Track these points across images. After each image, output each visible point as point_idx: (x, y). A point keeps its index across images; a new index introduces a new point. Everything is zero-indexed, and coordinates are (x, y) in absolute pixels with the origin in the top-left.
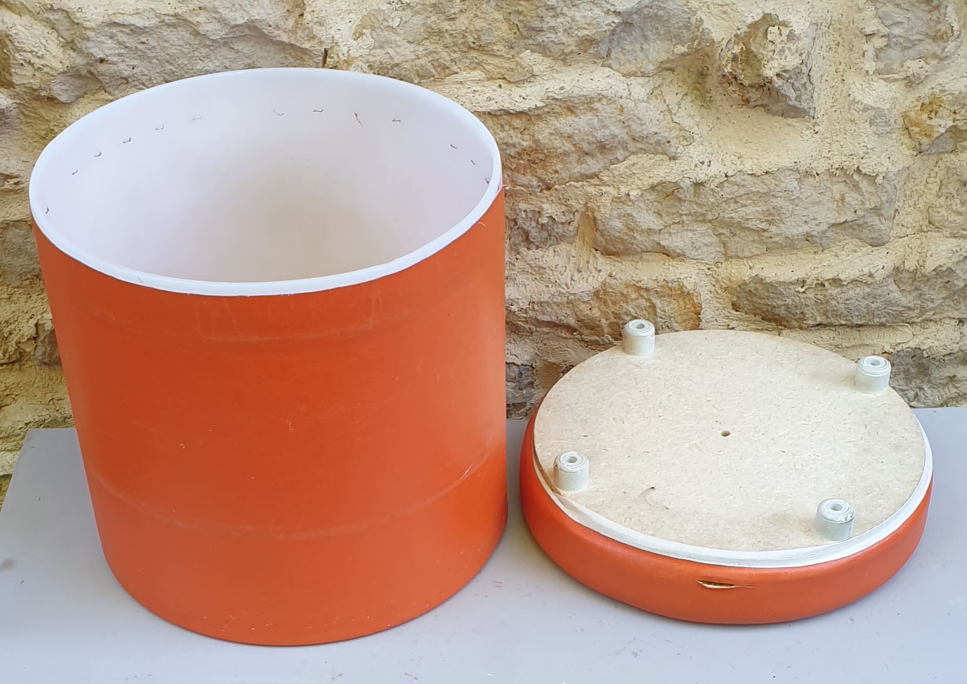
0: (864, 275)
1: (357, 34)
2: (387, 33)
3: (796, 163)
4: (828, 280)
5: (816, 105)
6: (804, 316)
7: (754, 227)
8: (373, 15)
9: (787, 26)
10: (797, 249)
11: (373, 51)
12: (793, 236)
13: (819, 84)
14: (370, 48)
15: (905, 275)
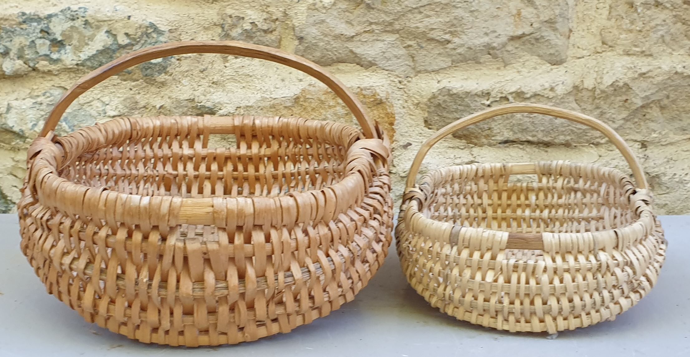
0: (545, 89)
4: (511, 93)
6: (491, 131)
7: (438, 38)
10: (480, 63)
12: (476, 47)
15: (584, 93)
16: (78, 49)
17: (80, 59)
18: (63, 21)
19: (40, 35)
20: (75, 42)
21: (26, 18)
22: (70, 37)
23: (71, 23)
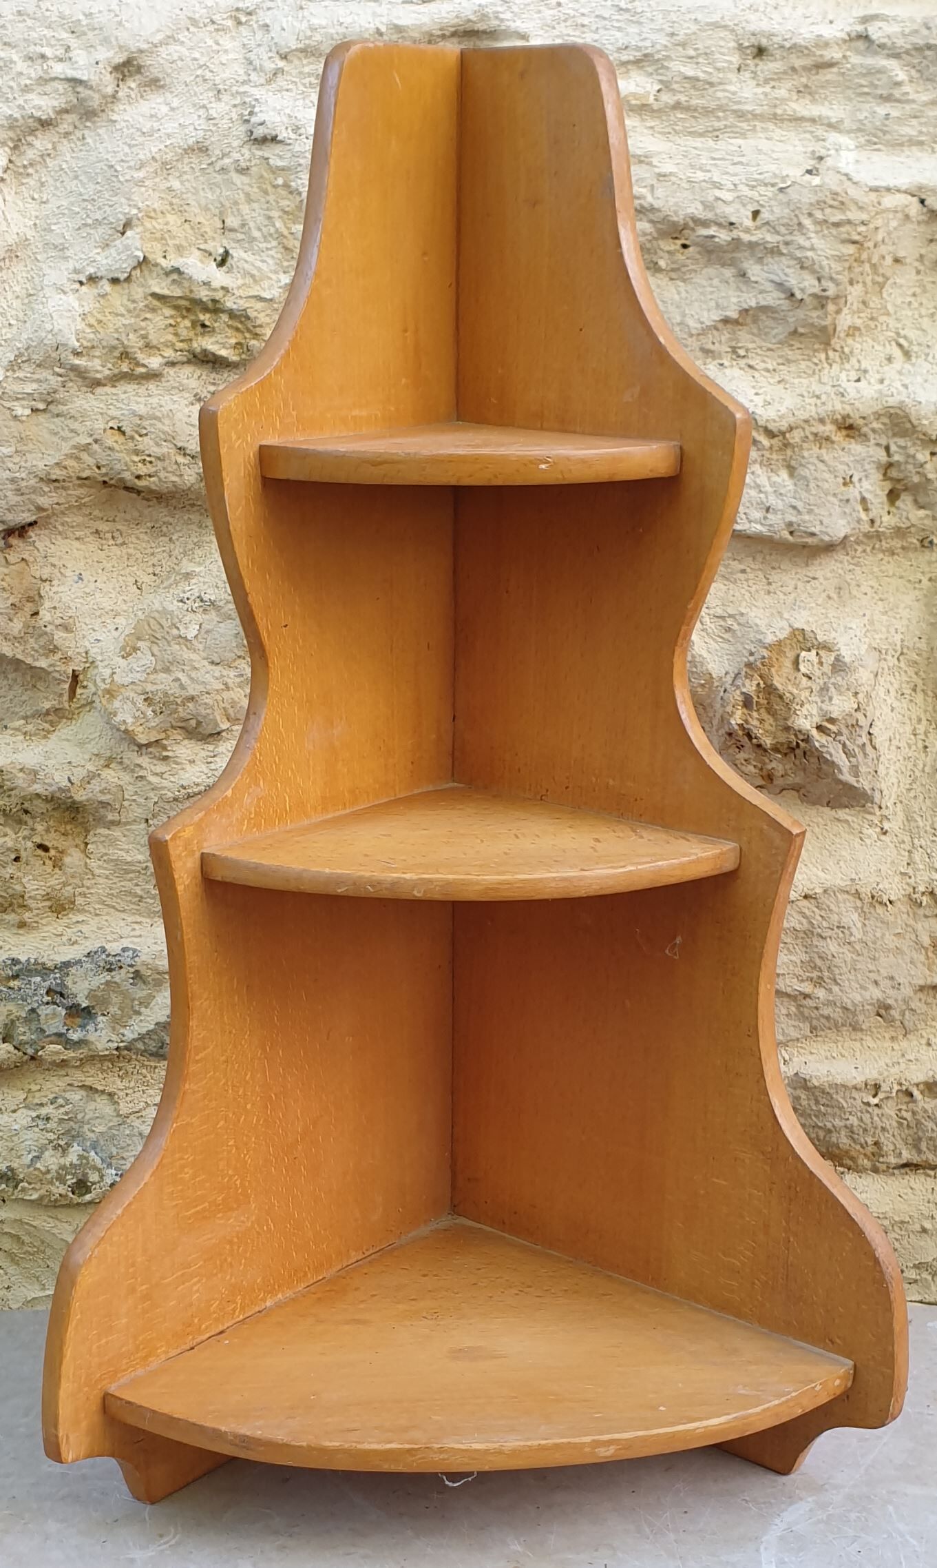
1: (128, 649)
2: (177, 647)
3: (853, 880)
4: (917, 1085)
5: (883, 786)
6: (880, 1148)
7: (789, 990)
8: (153, 618)
9: (830, 650)
10: (862, 1030)
11: (152, 677)
12: (855, 1005)
13: (886, 752)
14: (148, 671)
16: (118, 1022)
17: (124, 1039)
18: (91, 974)
19: (47, 999)
20: (114, 1010)
21: (21, 970)
22: (105, 1002)
23: (106, 977)
